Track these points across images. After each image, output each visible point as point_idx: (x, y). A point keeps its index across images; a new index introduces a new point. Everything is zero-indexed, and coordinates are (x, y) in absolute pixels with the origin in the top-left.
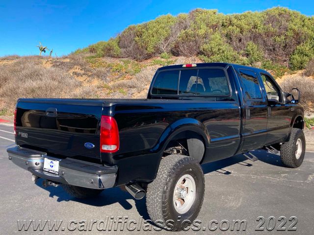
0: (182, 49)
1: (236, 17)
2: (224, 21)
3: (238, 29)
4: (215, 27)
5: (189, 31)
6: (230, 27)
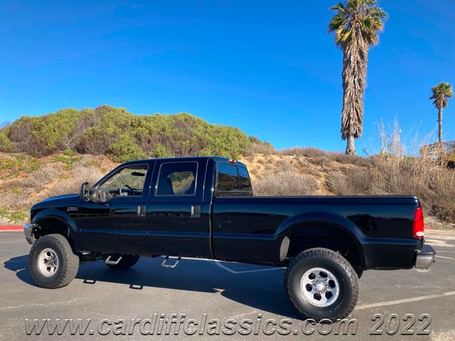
0: (88, 146)
1: (145, 119)
2: (133, 121)
3: (147, 131)
4: (123, 127)
5: (96, 128)
6: (139, 128)
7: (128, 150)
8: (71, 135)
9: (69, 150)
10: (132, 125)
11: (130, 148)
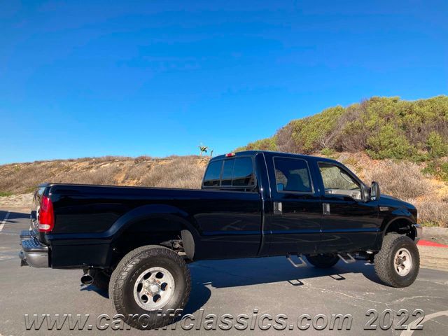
0: (345, 143)
2: (405, 109)
3: (419, 118)
4: (389, 117)
5: (357, 123)
7: (390, 143)
8: (329, 133)
9: (326, 149)
10: (401, 114)
11: (392, 140)
